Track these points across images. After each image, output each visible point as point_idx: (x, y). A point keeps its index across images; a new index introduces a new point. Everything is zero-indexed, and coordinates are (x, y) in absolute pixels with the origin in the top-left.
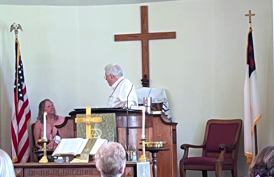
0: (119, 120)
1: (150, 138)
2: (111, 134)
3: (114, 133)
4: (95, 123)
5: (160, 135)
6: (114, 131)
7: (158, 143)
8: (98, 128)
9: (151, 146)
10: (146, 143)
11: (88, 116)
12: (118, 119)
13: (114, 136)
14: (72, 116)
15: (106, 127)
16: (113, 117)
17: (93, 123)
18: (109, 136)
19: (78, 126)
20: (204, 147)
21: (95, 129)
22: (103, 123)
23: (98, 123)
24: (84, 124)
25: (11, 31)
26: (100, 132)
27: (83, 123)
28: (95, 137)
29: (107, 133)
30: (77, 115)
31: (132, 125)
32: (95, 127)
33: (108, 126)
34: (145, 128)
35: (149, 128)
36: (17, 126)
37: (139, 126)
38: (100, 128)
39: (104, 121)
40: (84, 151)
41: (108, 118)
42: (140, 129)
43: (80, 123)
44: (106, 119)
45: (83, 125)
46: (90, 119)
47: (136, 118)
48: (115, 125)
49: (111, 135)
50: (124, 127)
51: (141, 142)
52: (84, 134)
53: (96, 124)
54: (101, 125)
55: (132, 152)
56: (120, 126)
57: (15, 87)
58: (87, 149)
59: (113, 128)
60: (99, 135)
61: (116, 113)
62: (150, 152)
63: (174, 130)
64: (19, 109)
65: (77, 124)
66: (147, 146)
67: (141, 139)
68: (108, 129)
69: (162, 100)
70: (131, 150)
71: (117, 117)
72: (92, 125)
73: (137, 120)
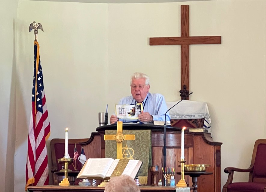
0: (154, 139)
1: (190, 160)
2: (145, 153)
3: (148, 153)
4: (126, 140)
5: (202, 157)
6: (149, 151)
7: (199, 165)
8: (131, 147)
9: (192, 169)
10: (185, 166)
11: (119, 132)
12: (153, 136)
13: (148, 157)
14: (100, 132)
15: (140, 146)
16: (148, 135)
17: (125, 141)
18: (143, 156)
19: (106, 144)
20: (251, 171)
21: (126, 148)
22: (136, 142)
23: (130, 141)
24: (115, 142)
25: (30, 31)
26: (133, 152)
27: (112, 141)
28: (127, 157)
29: (141, 154)
30: (106, 131)
31: (169, 144)
32: (126, 145)
33: (141, 145)
34: (185, 148)
35: (190, 148)
36: (35, 141)
37: (178, 146)
38: (132, 147)
39: (137, 139)
40: (115, 173)
41: (142, 136)
42: (179, 149)
43: (110, 140)
44: (140, 137)
45: (113, 142)
46: (122, 136)
47: (175, 136)
48: (150, 144)
49: (146, 155)
50: (161, 146)
51: (179, 164)
52: (114, 153)
53: (127, 143)
54: (133, 144)
55: (170, 176)
56: (156, 145)
57: (33, 96)
58: (117, 171)
59: (148, 148)
60: (132, 155)
61: (152, 130)
62: (191, 176)
63: (218, 151)
64: (37, 122)
65: (106, 142)
66: (187, 169)
67: (180, 161)
68: (142, 149)
69: (203, 115)
70: (169, 173)
71: (153, 134)
72: (124, 143)
73: (175, 138)
